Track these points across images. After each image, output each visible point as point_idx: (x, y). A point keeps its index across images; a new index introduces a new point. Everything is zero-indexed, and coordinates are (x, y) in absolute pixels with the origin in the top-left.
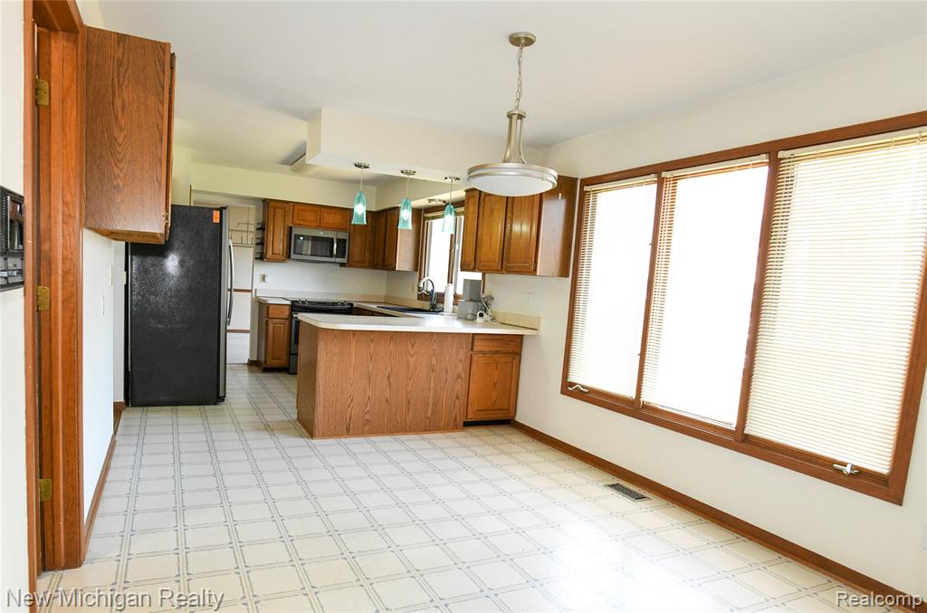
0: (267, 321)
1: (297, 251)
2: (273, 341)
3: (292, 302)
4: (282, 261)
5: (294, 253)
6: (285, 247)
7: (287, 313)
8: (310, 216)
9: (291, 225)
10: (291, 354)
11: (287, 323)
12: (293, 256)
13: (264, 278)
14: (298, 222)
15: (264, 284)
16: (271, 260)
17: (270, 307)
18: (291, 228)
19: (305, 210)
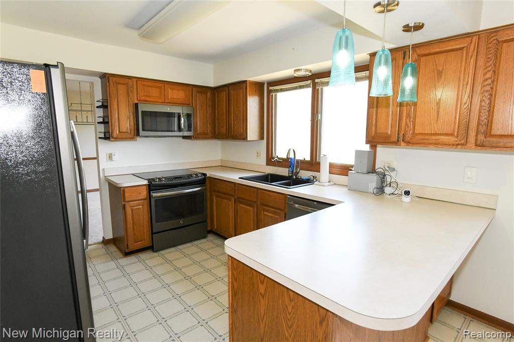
0: (124, 205)
1: (146, 128)
2: (134, 224)
3: (149, 180)
4: (132, 138)
5: (143, 130)
6: (132, 124)
7: (144, 193)
8: (155, 92)
9: (136, 102)
10: (153, 234)
11: (146, 202)
12: (142, 133)
13: (110, 157)
14: (143, 98)
15: (112, 162)
16: (117, 139)
17: (126, 189)
18: (136, 105)
19: (148, 86)
